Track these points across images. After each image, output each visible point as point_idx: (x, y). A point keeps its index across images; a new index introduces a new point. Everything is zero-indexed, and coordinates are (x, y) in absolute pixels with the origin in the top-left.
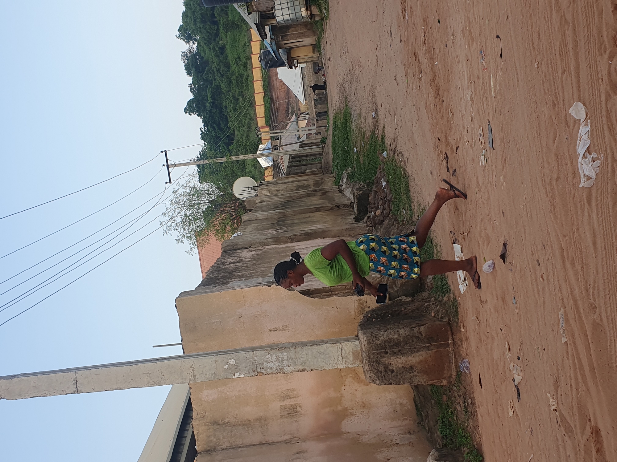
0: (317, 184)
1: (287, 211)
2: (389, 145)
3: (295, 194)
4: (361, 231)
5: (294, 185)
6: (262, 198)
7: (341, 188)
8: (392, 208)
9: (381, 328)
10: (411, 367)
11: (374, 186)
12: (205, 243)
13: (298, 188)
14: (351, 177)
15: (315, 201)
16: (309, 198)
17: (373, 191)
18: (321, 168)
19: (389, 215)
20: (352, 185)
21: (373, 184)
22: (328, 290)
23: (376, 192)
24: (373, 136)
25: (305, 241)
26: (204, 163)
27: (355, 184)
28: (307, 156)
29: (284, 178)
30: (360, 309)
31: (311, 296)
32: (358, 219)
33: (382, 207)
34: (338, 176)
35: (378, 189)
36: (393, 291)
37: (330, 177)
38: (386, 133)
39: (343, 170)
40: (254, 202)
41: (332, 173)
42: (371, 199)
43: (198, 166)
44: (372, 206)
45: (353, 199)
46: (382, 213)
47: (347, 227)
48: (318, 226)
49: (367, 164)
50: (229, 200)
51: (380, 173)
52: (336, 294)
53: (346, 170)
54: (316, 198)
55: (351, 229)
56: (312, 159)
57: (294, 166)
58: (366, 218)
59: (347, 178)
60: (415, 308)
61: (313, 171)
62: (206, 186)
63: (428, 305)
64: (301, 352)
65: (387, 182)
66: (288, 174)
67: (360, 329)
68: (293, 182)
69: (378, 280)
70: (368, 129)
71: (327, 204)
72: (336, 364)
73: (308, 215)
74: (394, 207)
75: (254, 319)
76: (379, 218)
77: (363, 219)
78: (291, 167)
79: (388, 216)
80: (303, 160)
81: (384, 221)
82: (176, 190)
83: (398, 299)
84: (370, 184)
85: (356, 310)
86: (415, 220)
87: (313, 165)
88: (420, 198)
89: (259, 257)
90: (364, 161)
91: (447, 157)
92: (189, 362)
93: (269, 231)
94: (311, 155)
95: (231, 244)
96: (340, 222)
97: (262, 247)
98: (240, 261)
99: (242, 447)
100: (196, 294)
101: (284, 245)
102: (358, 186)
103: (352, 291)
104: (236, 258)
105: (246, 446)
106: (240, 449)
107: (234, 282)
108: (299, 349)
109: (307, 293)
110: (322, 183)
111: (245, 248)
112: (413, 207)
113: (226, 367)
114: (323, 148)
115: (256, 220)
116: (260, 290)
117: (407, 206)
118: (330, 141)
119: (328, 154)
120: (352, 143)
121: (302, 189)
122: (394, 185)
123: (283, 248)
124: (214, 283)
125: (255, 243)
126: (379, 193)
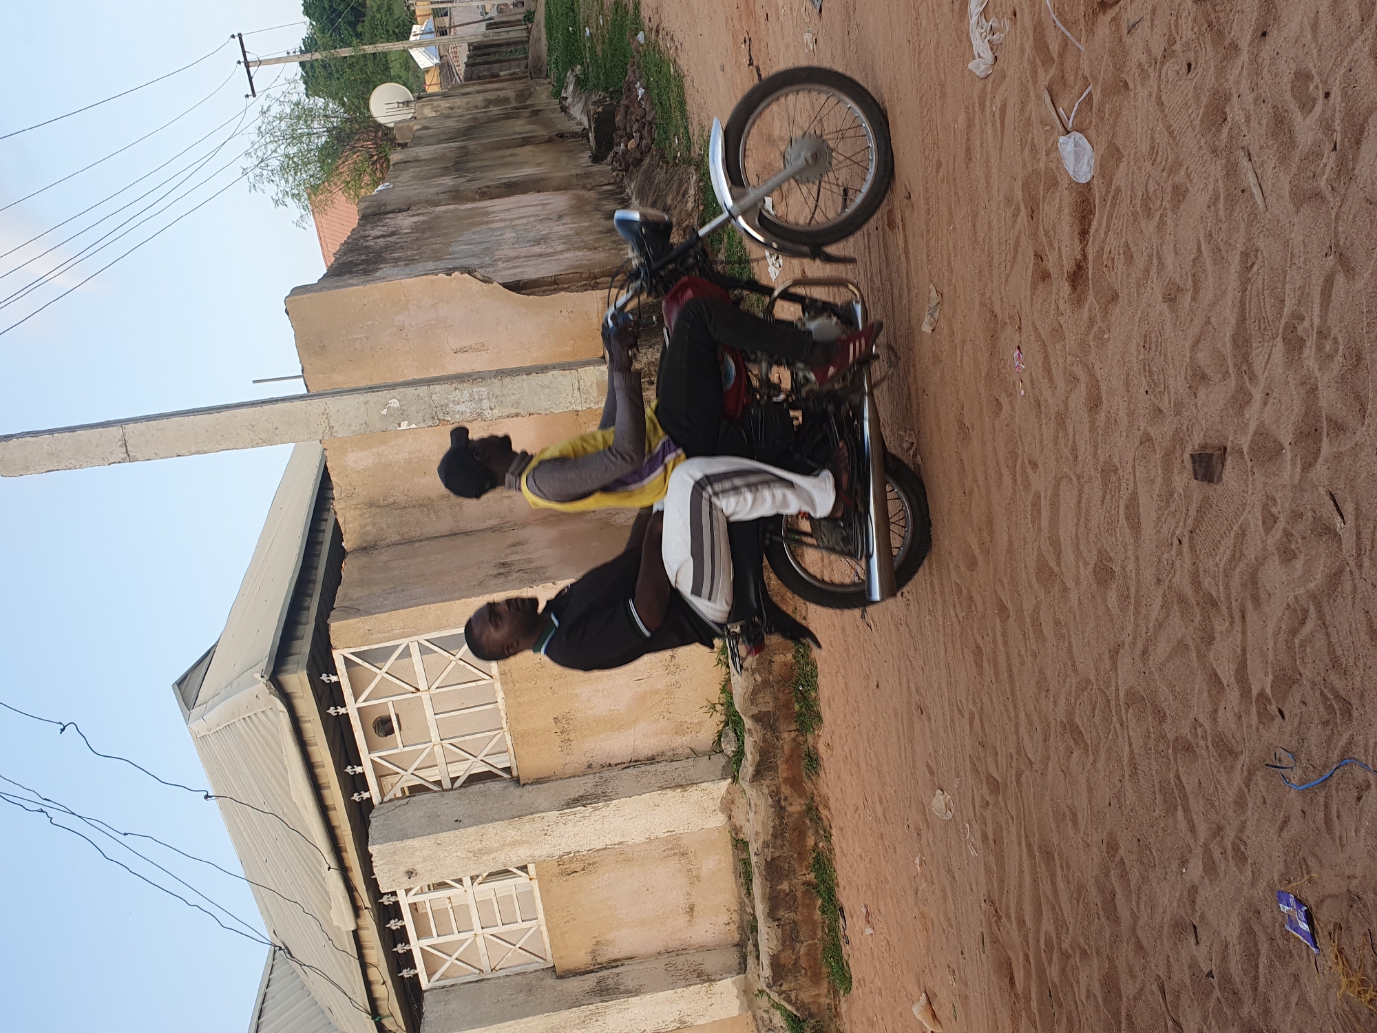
0: (522, 96)
1: (472, 145)
2: (648, 19)
3: (482, 115)
4: (603, 179)
5: (481, 97)
6: (425, 123)
7: (564, 103)
8: (656, 136)
11: (624, 97)
12: (325, 206)
13: (489, 103)
14: (580, 83)
15: (520, 127)
16: (507, 121)
17: (622, 106)
18: (526, 67)
19: (651, 148)
20: (583, 96)
21: (621, 93)
22: (552, 281)
23: (627, 107)
24: (618, 4)
25: (506, 198)
26: (314, 58)
27: (590, 95)
28: (500, 45)
29: (461, 86)
31: (522, 291)
32: (597, 159)
33: (638, 134)
34: (557, 82)
35: (631, 102)
37: (543, 84)
39: (567, 70)
40: (410, 128)
41: (547, 76)
42: (620, 120)
43: (302, 64)
44: (619, 132)
45: (586, 124)
46: (638, 145)
47: (579, 171)
48: (528, 171)
49: (609, 56)
50: (364, 128)
51: (634, 71)
52: (565, 288)
53: (573, 70)
54: (520, 122)
55: (587, 175)
56: (511, 52)
57: (479, 64)
58: (611, 155)
61: (514, 74)
62: (320, 102)
64: (510, 386)
66: (469, 78)
68: (479, 92)
71: (541, 132)
72: (570, 403)
73: (508, 152)
74: (659, 135)
75: (426, 332)
76: (633, 155)
77: (606, 158)
78: (474, 65)
79: (649, 151)
80: (495, 53)
81: (642, 160)
82: (265, 109)
84: (616, 94)
86: (695, 158)
87: (513, 63)
88: (704, 115)
89: (426, 226)
90: (604, 51)
91: (750, 39)
92: (319, 404)
93: (441, 181)
94: (508, 44)
95: (375, 203)
96: (567, 164)
97: (430, 209)
98: (393, 234)
99: (421, 541)
100: (320, 290)
101: (470, 206)
102: (594, 98)
103: (592, 283)
104: (385, 229)
105: (428, 539)
106: (418, 544)
107: (386, 270)
108: (507, 380)
109: (516, 287)
110: (530, 95)
111: (400, 211)
112: (691, 133)
113: (385, 412)
114: (529, 31)
115: (416, 161)
116: (433, 281)
117: (681, 130)
118: (540, 16)
119: (538, 40)
120: (581, 18)
121: (496, 105)
122: (659, 94)
123: (468, 209)
124: (350, 272)
125: (419, 202)
126: (632, 109)
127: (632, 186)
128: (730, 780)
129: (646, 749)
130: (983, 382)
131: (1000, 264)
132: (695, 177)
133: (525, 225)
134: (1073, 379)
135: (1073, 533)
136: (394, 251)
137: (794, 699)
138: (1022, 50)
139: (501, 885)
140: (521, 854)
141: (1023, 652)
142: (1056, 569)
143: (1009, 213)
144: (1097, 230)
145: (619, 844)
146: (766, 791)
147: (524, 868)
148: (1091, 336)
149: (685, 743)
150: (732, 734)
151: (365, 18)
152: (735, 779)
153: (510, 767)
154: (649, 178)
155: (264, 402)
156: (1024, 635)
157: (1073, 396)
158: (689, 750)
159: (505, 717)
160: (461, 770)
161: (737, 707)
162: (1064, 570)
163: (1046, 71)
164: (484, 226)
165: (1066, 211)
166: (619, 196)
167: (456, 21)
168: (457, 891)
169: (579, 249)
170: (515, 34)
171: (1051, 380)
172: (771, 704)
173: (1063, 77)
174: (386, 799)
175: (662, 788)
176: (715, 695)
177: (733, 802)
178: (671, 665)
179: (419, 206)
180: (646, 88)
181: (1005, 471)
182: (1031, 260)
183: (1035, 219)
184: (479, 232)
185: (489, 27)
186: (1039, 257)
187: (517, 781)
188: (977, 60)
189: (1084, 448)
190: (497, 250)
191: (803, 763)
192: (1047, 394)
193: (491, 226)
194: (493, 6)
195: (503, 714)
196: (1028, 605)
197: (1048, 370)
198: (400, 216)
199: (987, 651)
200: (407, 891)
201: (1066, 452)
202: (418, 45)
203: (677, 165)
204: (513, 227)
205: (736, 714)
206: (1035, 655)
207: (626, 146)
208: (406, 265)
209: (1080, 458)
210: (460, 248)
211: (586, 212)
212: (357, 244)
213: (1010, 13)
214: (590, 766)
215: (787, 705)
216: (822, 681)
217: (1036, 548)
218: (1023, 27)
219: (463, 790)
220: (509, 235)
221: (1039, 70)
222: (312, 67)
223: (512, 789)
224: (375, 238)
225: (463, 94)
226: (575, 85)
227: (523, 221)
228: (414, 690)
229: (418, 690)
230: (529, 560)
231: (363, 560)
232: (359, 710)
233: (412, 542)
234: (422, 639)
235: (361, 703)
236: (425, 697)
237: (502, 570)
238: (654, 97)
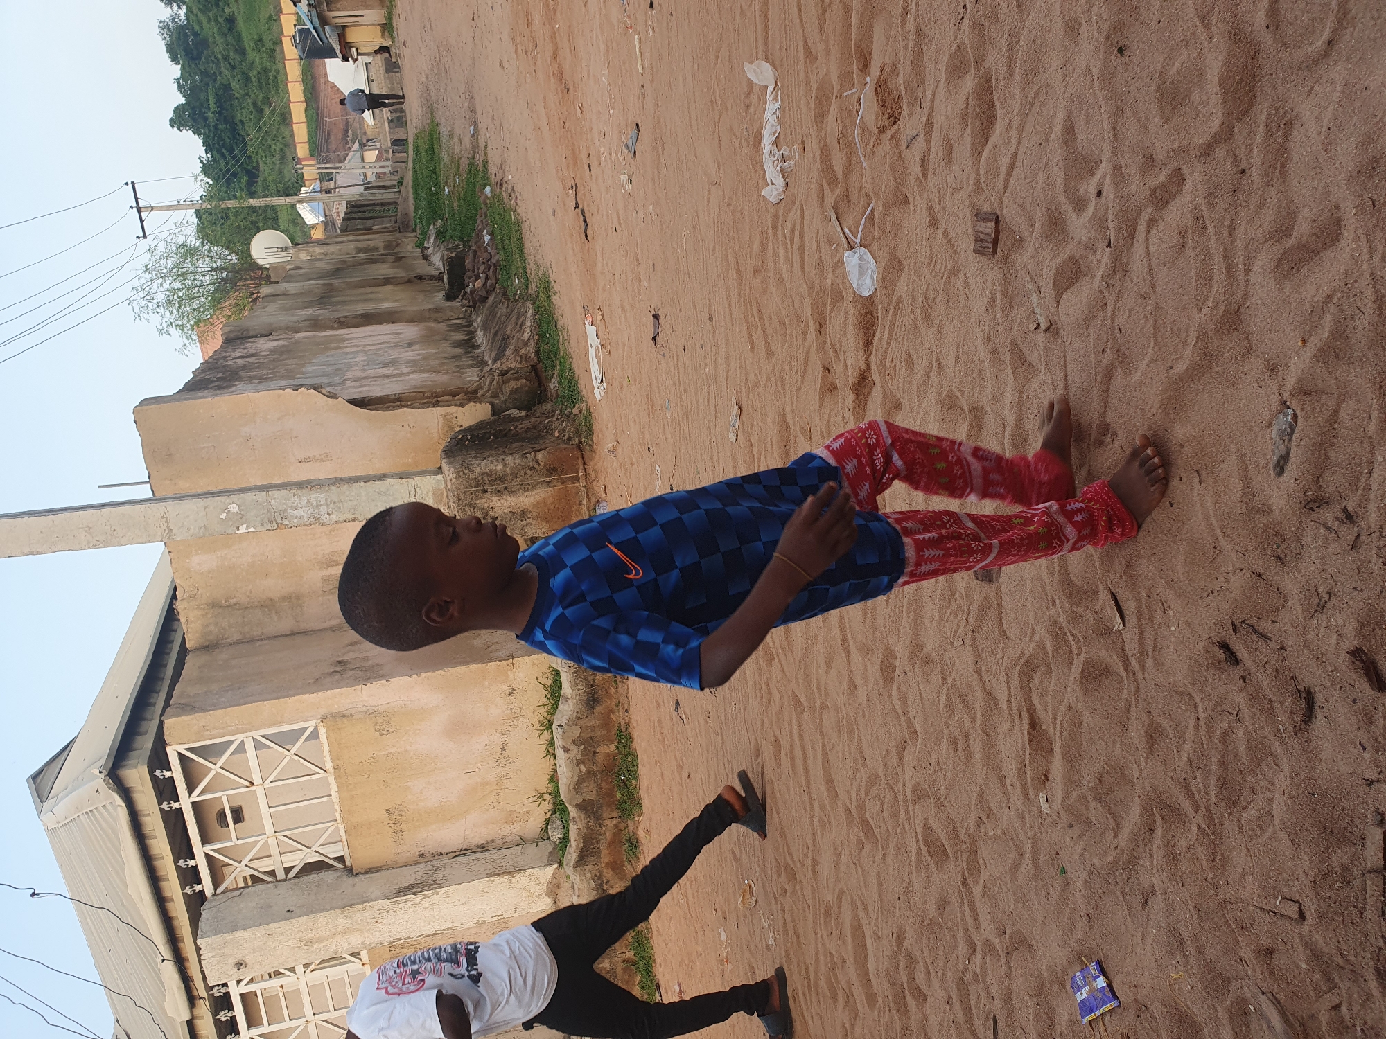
0: (390, 246)
1: (336, 283)
2: (494, 176)
3: (352, 259)
4: (453, 314)
5: (353, 245)
6: (299, 264)
7: (426, 252)
8: (499, 276)
10: (523, 513)
11: (473, 242)
12: (208, 338)
13: (359, 250)
14: (440, 235)
15: (384, 270)
16: (372, 265)
17: (471, 250)
18: (396, 223)
19: (495, 287)
20: (443, 247)
21: (471, 240)
22: (395, 399)
23: (475, 252)
24: (471, 165)
25: (360, 327)
27: (449, 246)
28: (375, 205)
29: (339, 236)
30: (446, 428)
31: (368, 407)
32: (450, 297)
33: (484, 275)
34: (421, 234)
35: (479, 247)
36: (497, 401)
37: (410, 236)
38: (490, 157)
39: (430, 224)
40: (284, 269)
41: (414, 229)
42: (468, 263)
44: (470, 273)
45: (441, 267)
46: (484, 284)
47: (431, 306)
48: (385, 305)
49: (465, 212)
51: (482, 221)
52: (408, 405)
53: (434, 224)
54: (384, 266)
55: (438, 310)
58: (461, 293)
59: (436, 238)
61: (384, 228)
64: (348, 492)
66: (344, 230)
68: (351, 241)
69: (475, 385)
70: (465, 156)
71: (402, 274)
73: (370, 290)
74: (502, 275)
75: (270, 443)
76: (480, 293)
77: (457, 296)
79: (493, 289)
80: (370, 211)
81: (487, 298)
83: (506, 413)
84: (467, 241)
85: (440, 430)
86: (533, 293)
87: (384, 219)
88: (539, 257)
89: (286, 350)
90: (460, 207)
92: (158, 508)
93: (304, 312)
94: (382, 204)
95: (238, 328)
96: (423, 301)
97: (289, 335)
98: (252, 355)
99: (262, 640)
100: (179, 400)
101: (328, 333)
103: (434, 401)
104: (246, 351)
105: (268, 638)
106: (259, 643)
107: (240, 387)
108: (345, 488)
109: (361, 403)
110: (397, 244)
111: (262, 336)
112: (528, 273)
113: (223, 516)
114: (400, 192)
116: (280, 396)
117: (521, 271)
118: (409, 181)
119: (406, 201)
120: (442, 179)
121: (365, 252)
122: (502, 242)
123: (326, 336)
124: (206, 388)
125: (280, 328)
126: (479, 254)
127: (479, 320)
128: (556, 866)
129: (476, 839)
132: (531, 311)
133: (376, 350)
136: (250, 370)
137: (616, 788)
139: (334, 972)
140: (354, 941)
145: (448, 929)
146: (588, 875)
147: (356, 955)
149: (514, 831)
150: (558, 822)
152: (560, 864)
153: (342, 857)
154: (492, 313)
155: (103, 506)
158: (518, 838)
159: (338, 810)
160: (297, 859)
161: (563, 797)
164: (339, 351)
166: (466, 329)
168: (288, 980)
169: (424, 371)
170: (388, 195)
172: (595, 793)
174: (219, 890)
175: (490, 875)
176: (543, 785)
177: (558, 887)
178: (502, 757)
179: (279, 332)
180: (492, 235)
184: (332, 356)
185: (367, 189)
187: (350, 871)
190: (348, 371)
191: (624, 848)
193: (345, 350)
194: (373, 173)
195: (337, 806)
198: (262, 340)
200: (238, 982)
202: (304, 202)
203: (516, 300)
204: (365, 352)
205: (562, 803)
207: (474, 285)
208: (260, 382)
210: (314, 369)
211: (434, 341)
212: (217, 363)
214: (421, 855)
215: (610, 794)
216: (642, 770)
219: (297, 880)
220: (361, 358)
223: (345, 878)
224: (234, 359)
225: (337, 243)
226: (436, 236)
227: (377, 347)
228: (248, 784)
229: (252, 784)
230: (365, 659)
231: (204, 658)
232: (193, 804)
233: (253, 641)
234: (257, 734)
235: (195, 797)
236: (260, 791)
237: (338, 669)
238: (498, 242)
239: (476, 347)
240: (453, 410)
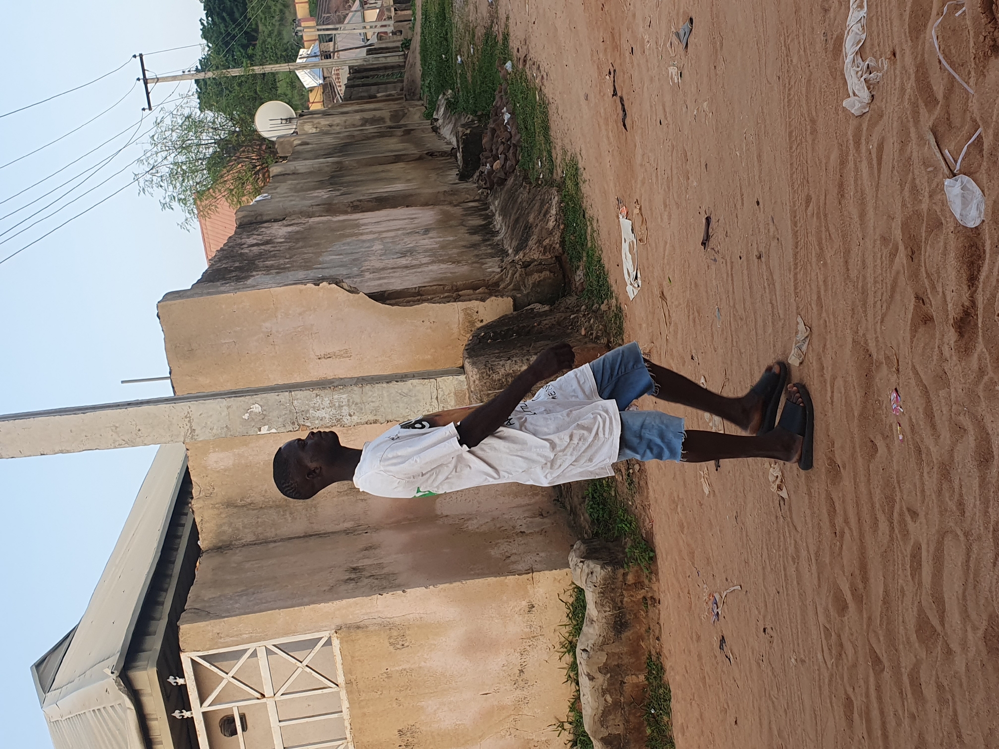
0: (396, 116)
1: (347, 161)
2: (516, 50)
3: (358, 133)
4: (468, 196)
5: (358, 117)
6: (305, 138)
7: (435, 124)
8: (520, 158)
9: (501, 354)
11: (491, 121)
12: (209, 212)
13: (365, 122)
14: (451, 106)
15: (393, 144)
16: (381, 139)
17: (489, 129)
18: (402, 90)
19: (515, 169)
20: (453, 119)
21: (489, 117)
22: (415, 293)
23: (494, 131)
24: (489, 35)
25: (377, 212)
27: (460, 118)
28: (378, 69)
29: (341, 106)
30: (467, 324)
31: (388, 302)
32: (464, 176)
33: (503, 156)
34: (429, 104)
35: (498, 125)
36: (519, 295)
37: (417, 105)
38: (511, 30)
39: (439, 94)
40: (291, 143)
41: (420, 98)
42: (486, 142)
43: (197, 82)
44: (486, 153)
45: (455, 143)
46: (503, 166)
47: (446, 188)
48: (399, 187)
49: (479, 83)
50: (250, 141)
51: (501, 97)
52: (428, 300)
53: (444, 94)
54: (393, 140)
55: (453, 193)
56: (388, 75)
58: (477, 174)
59: (446, 109)
60: (555, 323)
61: (390, 95)
62: (209, 115)
63: (575, 318)
64: (370, 393)
65: (512, 113)
66: (349, 98)
67: (467, 356)
68: (357, 111)
69: (497, 277)
70: (481, 24)
71: (413, 150)
73: (380, 168)
74: (523, 158)
75: (292, 338)
76: (498, 175)
77: (472, 176)
78: (353, 86)
79: (513, 171)
80: (373, 76)
81: (506, 180)
82: (160, 120)
83: (529, 307)
84: (483, 118)
85: (460, 325)
86: (558, 179)
87: (389, 86)
88: (566, 141)
89: (298, 236)
90: (473, 77)
91: (615, 71)
92: (182, 407)
93: (316, 193)
94: (386, 68)
95: (253, 213)
96: (435, 180)
97: (304, 220)
98: (267, 243)
100: (192, 296)
101: (342, 217)
102: (463, 120)
103: (454, 295)
104: (260, 237)
107: (258, 277)
108: (368, 388)
109: (380, 297)
110: (404, 115)
111: (276, 221)
112: (554, 155)
113: (246, 416)
114: (405, 56)
115: (294, 174)
116: (301, 291)
117: (545, 154)
118: (416, 43)
119: (413, 65)
120: (454, 46)
121: (372, 124)
122: (524, 120)
123: (339, 221)
124: (224, 279)
125: (294, 213)
126: (498, 132)
127: (496, 203)
130: (856, 421)
131: (876, 302)
132: (556, 198)
133: (393, 237)
134: (959, 430)
135: (960, 592)
136: (267, 259)
137: (646, 723)
138: (903, 90)
141: (900, 713)
142: (939, 628)
143: (886, 252)
144: (987, 277)
148: (981, 387)
151: (257, 42)
154: (512, 197)
155: (129, 404)
156: (901, 693)
157: (960, 447)
159: (349, 727)
161: (586, 728)
162: (949, 632)
163: (930, 112)
164: (354, 238)
165: (952, 255)
166: (483, 213)
167: (340, 46)
169: (442, 262)
170: (393, 59)
171: (933, 427)
172: (622, 726)
173: (948, 119)
176: (564, 712)
178: (520, 680)
179: (293, 217)
181: (882, 518)
182: (911, 304)
183: (916, 261)
184: (348, 244)
185: (369, 52)
186: (920, 299)
188: (852, 98)
189: (972, 502)
190: (366, 261)
192: (929, 442)
193: (361, 238)
194: (374, 33)
195: (347, 724)
196: (907, 662)
197: (930, 415)
198: (276, 226)
199: (858, 703)
201: (952, 505)
202: (303, 67)
203: (538, 185)
204: (382, 239)
205: (584, 734)
206: (913, 717)
207: (492, 166)
208: (277, 273)
209: (967, 514)
210: (331, 258)
211: (451, 227)
212: (232, 251)
213: (889, 54)
215: (639, 729)
216: (676, 705)
217: (916, 603)
218: (904, 67)
220: (378, 246)
221: (921, 111)
222: (206, 83)
224: (250, 246)
225: (343, 113)
226: (446, 106)
227: (392, 234)
228: (259, 696)
229: (263, 696)
230: (380, 566)
231: (217, 560)
232: (204, 714)
233: (266, 542)
234: (270, 644)
235: (206, 708)
236: (270, 703)
237: (353, 576)
238: (520, 121)
239: (496, 233)
240: (475, 304)
